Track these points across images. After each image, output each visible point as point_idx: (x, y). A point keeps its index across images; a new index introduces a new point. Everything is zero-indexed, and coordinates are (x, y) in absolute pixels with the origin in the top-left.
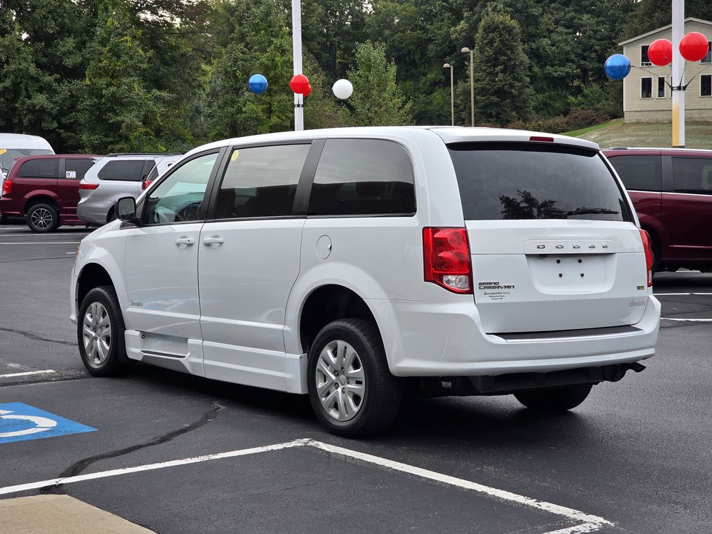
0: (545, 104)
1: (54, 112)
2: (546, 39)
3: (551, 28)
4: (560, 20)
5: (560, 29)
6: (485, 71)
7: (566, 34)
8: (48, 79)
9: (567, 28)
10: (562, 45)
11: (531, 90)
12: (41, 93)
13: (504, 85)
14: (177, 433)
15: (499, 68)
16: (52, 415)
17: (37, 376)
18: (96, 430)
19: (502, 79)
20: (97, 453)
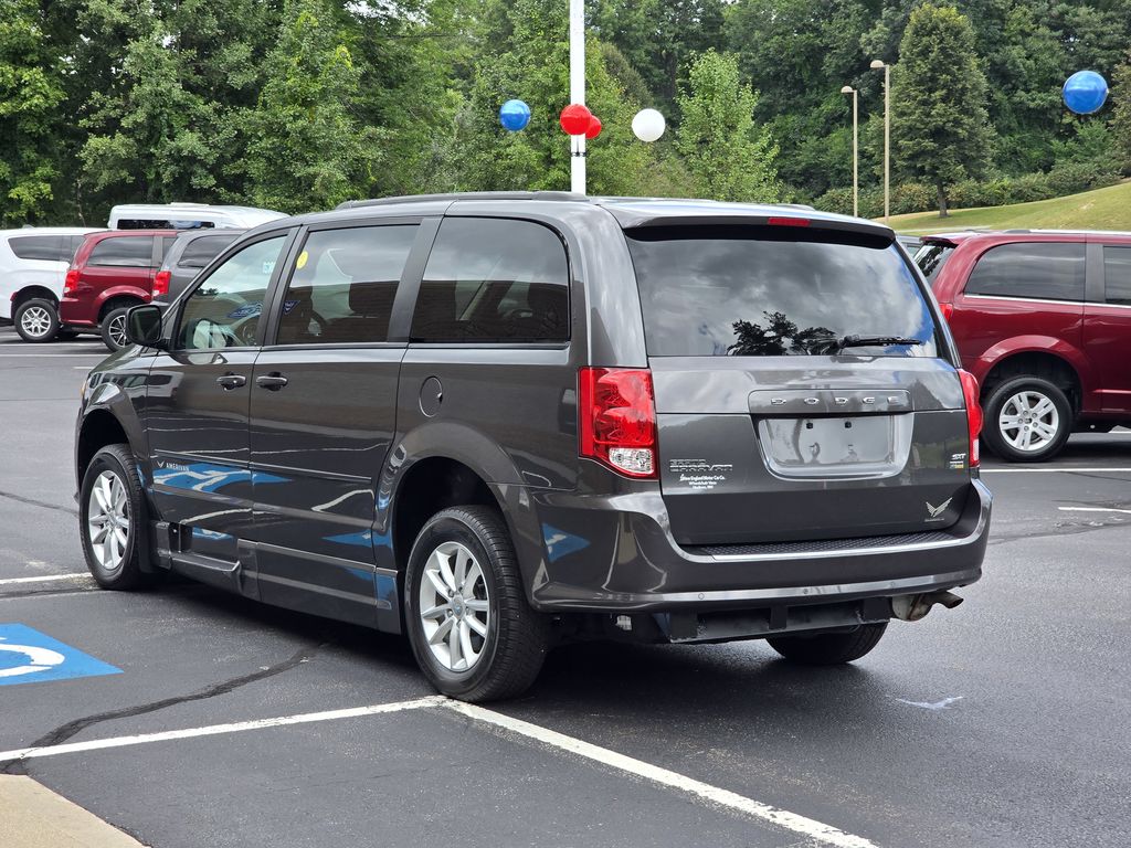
0: (1015, 153)
1: (211, 160)
2: (1017, 47)
3: (1028, 30)
4: (1041, 17)
5: (1043, 30)
6: (915, 98)
7: (1051, 38)
8: (203, 108)
9: (1053, 28)
10: (1045, 57)
11: (990, 131)
12: (192, 131)
13: (945, 123)
14: (244, 681)
15: (938, 94)
16: (62, 645)
17: (66, 581)
18: (122, 671)
19: (942, 112)
20: (104, 710)
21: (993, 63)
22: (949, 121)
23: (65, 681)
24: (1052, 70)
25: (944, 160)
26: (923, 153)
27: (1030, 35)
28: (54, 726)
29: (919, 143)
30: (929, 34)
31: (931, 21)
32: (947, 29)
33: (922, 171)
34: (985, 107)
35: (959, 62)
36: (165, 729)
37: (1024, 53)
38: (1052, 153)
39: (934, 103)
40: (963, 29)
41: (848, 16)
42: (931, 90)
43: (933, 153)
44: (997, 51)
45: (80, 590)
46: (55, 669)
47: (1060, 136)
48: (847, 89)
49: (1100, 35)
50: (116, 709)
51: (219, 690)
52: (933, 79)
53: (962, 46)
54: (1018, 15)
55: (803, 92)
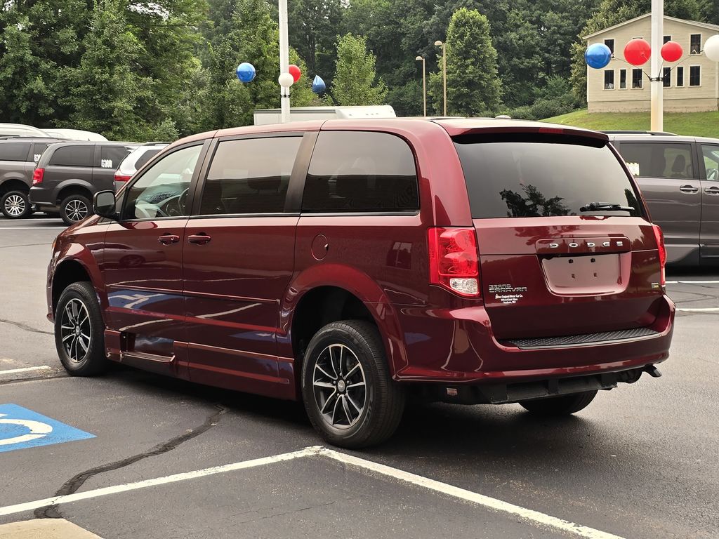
0: (512, 94)
1: (51, 97)
2: (513, 33)
3: (519, 24)
6: (456, 63)
7: (532, 29)
10: (528, 39)
13: (473, 78)
14: (181, 440)
15: (469, 61)
16: (47, 419)
17: (31, 372)
18: (94, 436)
19: (472, 71)
20: (95, 466)
21: (499, 43)
22: (476, 77)
23: (59, 445)
24: (533, 47)
25: (473, 99)
26: (460, 96)
27: (519, 26)
28: (66, 480)
30: (464, 25)
31: (465, 18)
32: (474, 23)
33: (461, 106)
34: (496, 68)
35: (481, 42)
36: (143, 479)
37: (518, 37)
38: (533, 95)
39: (467, 66)
40: (484, 23)
41: (415, 15)
42: (465, 59)
43: (467, 95)
44: (502, 36)
45: (41, 378)
46: (48, 437)
47: (537, 85)
48: (418, 58)
49: (560, 27)
50: (103, 464)
51: (166, 448)
52: (467, 52)
53: (483, 33)
54: (513, 15)
55: (390, 60)
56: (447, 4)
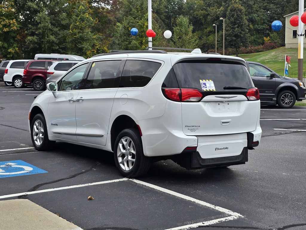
2: (255, 14)
4: (261, 7)
5: (261, 10)
6: (230, 27)
9: (264, 9)
10: (262, 16)
11: (248, 35)
19: (237, 30)
21: (249, 18)
22: (239, 33)
24: (264, 20)
25: (238, 42)
26: (232, 41)
27: (258, 11)
29: (231, 38)
30: (234, 11)
31: (234, 8)
32: (238, 10)
33: (232, 45)
35: (241, 18)
37: (257, 16)
38: (264, 40)
39: (235, 28)
40: (242, 10)
42: (234, 25)
43: (235, 40)
44: (251, 15)
47: (266, 36)
48: (214, 25)
49: (276, 11)
52: (235, 22)
55: (203, 25)
56: (227, 2)
